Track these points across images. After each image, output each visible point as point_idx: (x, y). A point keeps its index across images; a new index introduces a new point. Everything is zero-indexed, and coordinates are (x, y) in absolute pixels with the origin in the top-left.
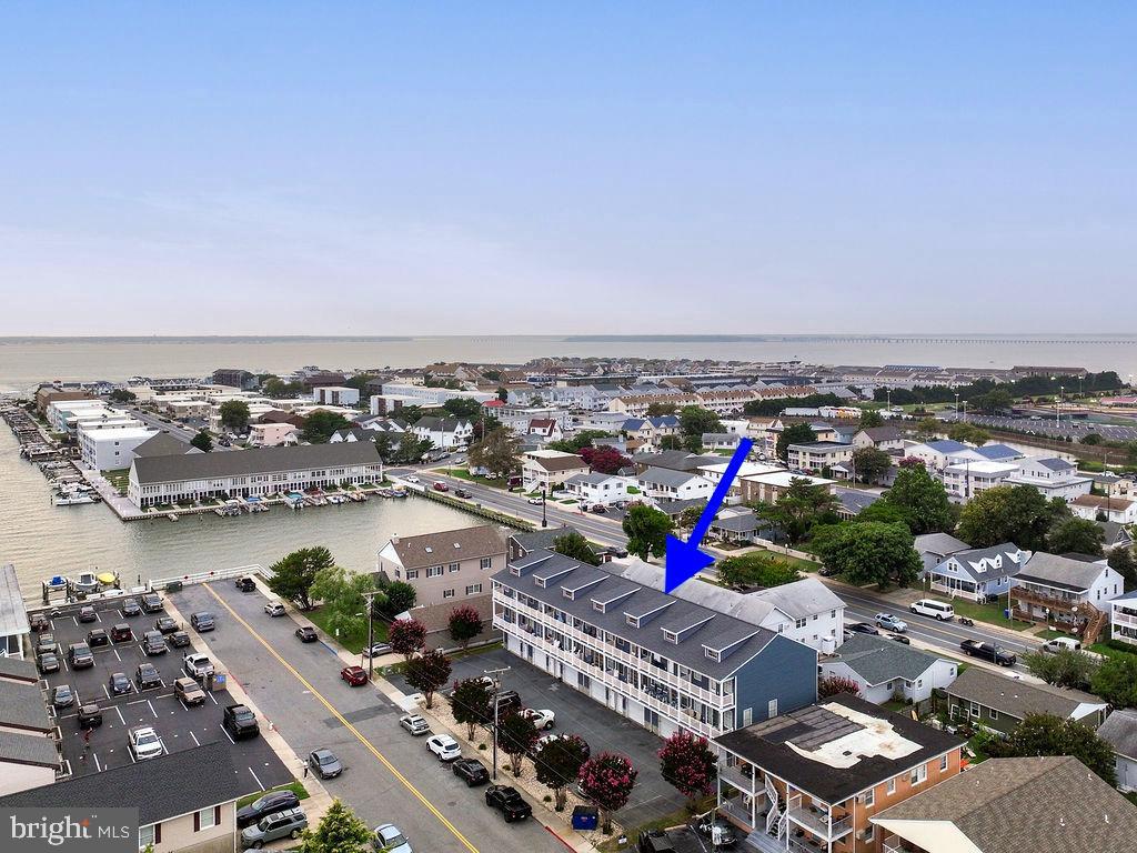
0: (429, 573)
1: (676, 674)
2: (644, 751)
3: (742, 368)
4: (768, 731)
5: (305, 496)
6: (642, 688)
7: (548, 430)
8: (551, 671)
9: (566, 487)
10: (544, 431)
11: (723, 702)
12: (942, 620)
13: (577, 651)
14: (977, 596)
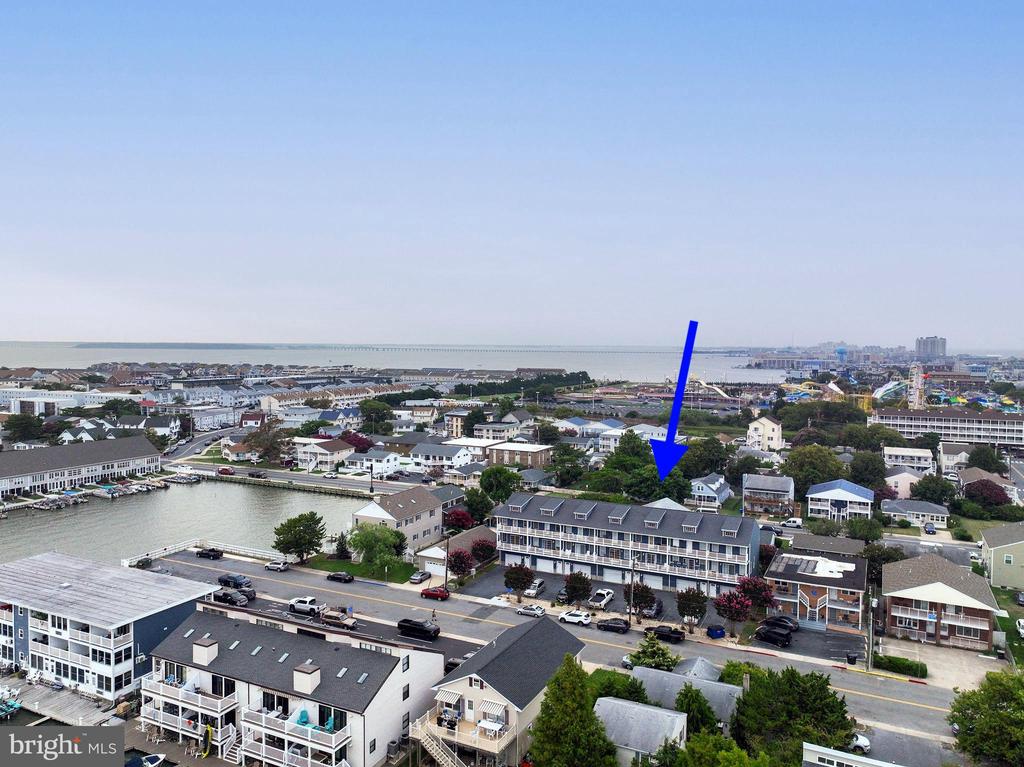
0: (406, 523)
3: (313, 370)
4: (780, 569)
7: (259, 422)
8: (559, 571)
9: (347, 463)
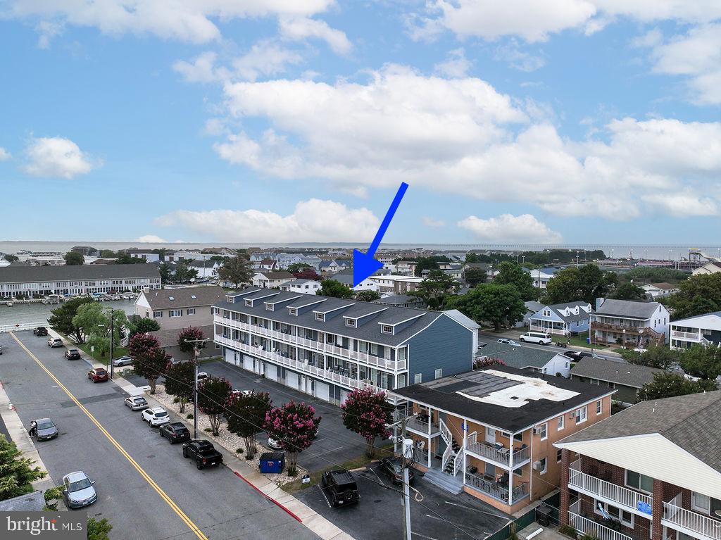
0: (171, 314)
1: (355, 349)
2: (328, 417)
4: (438, 386)
5: (108, 295)
6: (327, 369)
7: (272, 266)
8: (257, 371)
9: (281, 287)
10: (270, 267)
11: (396, 366)
12: (544, 344)
13: (276, 351)
14: (564, 332)
